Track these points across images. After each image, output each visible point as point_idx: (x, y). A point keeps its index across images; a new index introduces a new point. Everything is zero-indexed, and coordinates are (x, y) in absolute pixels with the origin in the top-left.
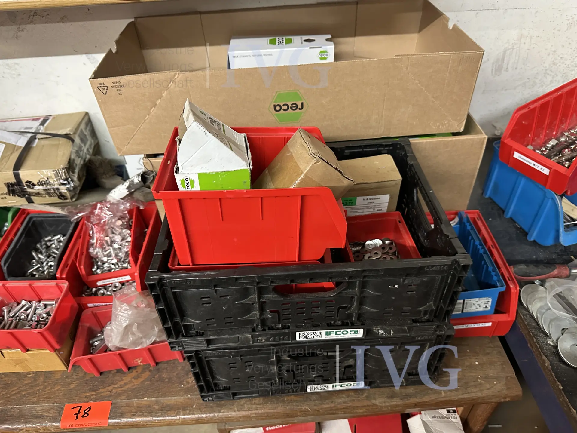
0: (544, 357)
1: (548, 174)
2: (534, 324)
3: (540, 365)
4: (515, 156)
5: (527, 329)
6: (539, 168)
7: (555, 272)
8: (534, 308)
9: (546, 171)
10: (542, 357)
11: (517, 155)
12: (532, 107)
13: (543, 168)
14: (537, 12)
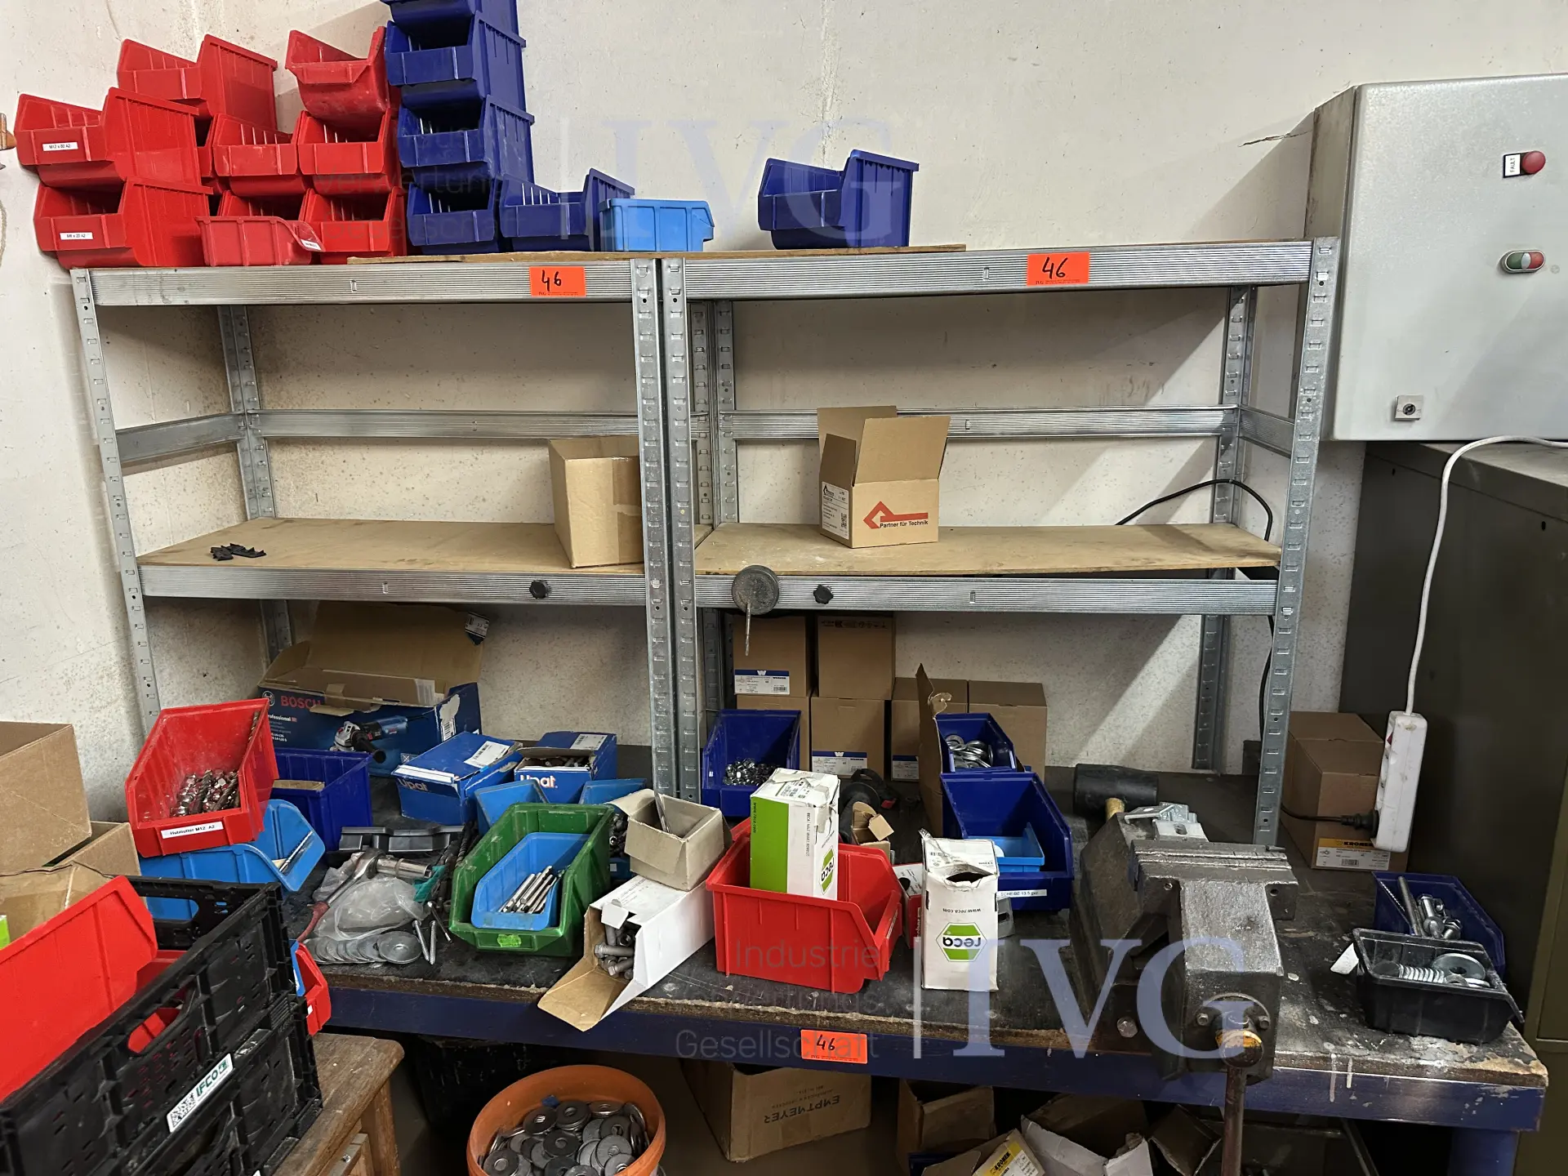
0: (385, 978)
1: (222, 828)
2: (347, 968)
3: (387, 991)
4: (164, 837)
5: (348, 976)
6: (206, 828)
7: (315, 914)
8: (332, 955)
9: (218, 826)
10: (382, 980)
11: (166, 834)
12: (138, 774)
13: (211, 824)
14: (19, 681)
